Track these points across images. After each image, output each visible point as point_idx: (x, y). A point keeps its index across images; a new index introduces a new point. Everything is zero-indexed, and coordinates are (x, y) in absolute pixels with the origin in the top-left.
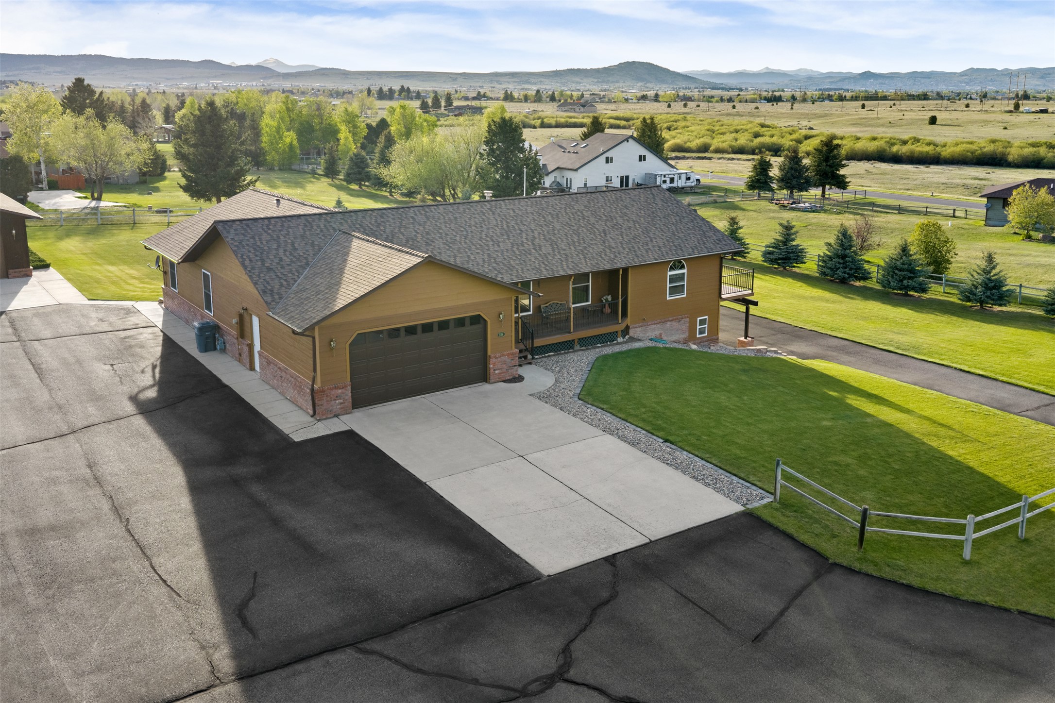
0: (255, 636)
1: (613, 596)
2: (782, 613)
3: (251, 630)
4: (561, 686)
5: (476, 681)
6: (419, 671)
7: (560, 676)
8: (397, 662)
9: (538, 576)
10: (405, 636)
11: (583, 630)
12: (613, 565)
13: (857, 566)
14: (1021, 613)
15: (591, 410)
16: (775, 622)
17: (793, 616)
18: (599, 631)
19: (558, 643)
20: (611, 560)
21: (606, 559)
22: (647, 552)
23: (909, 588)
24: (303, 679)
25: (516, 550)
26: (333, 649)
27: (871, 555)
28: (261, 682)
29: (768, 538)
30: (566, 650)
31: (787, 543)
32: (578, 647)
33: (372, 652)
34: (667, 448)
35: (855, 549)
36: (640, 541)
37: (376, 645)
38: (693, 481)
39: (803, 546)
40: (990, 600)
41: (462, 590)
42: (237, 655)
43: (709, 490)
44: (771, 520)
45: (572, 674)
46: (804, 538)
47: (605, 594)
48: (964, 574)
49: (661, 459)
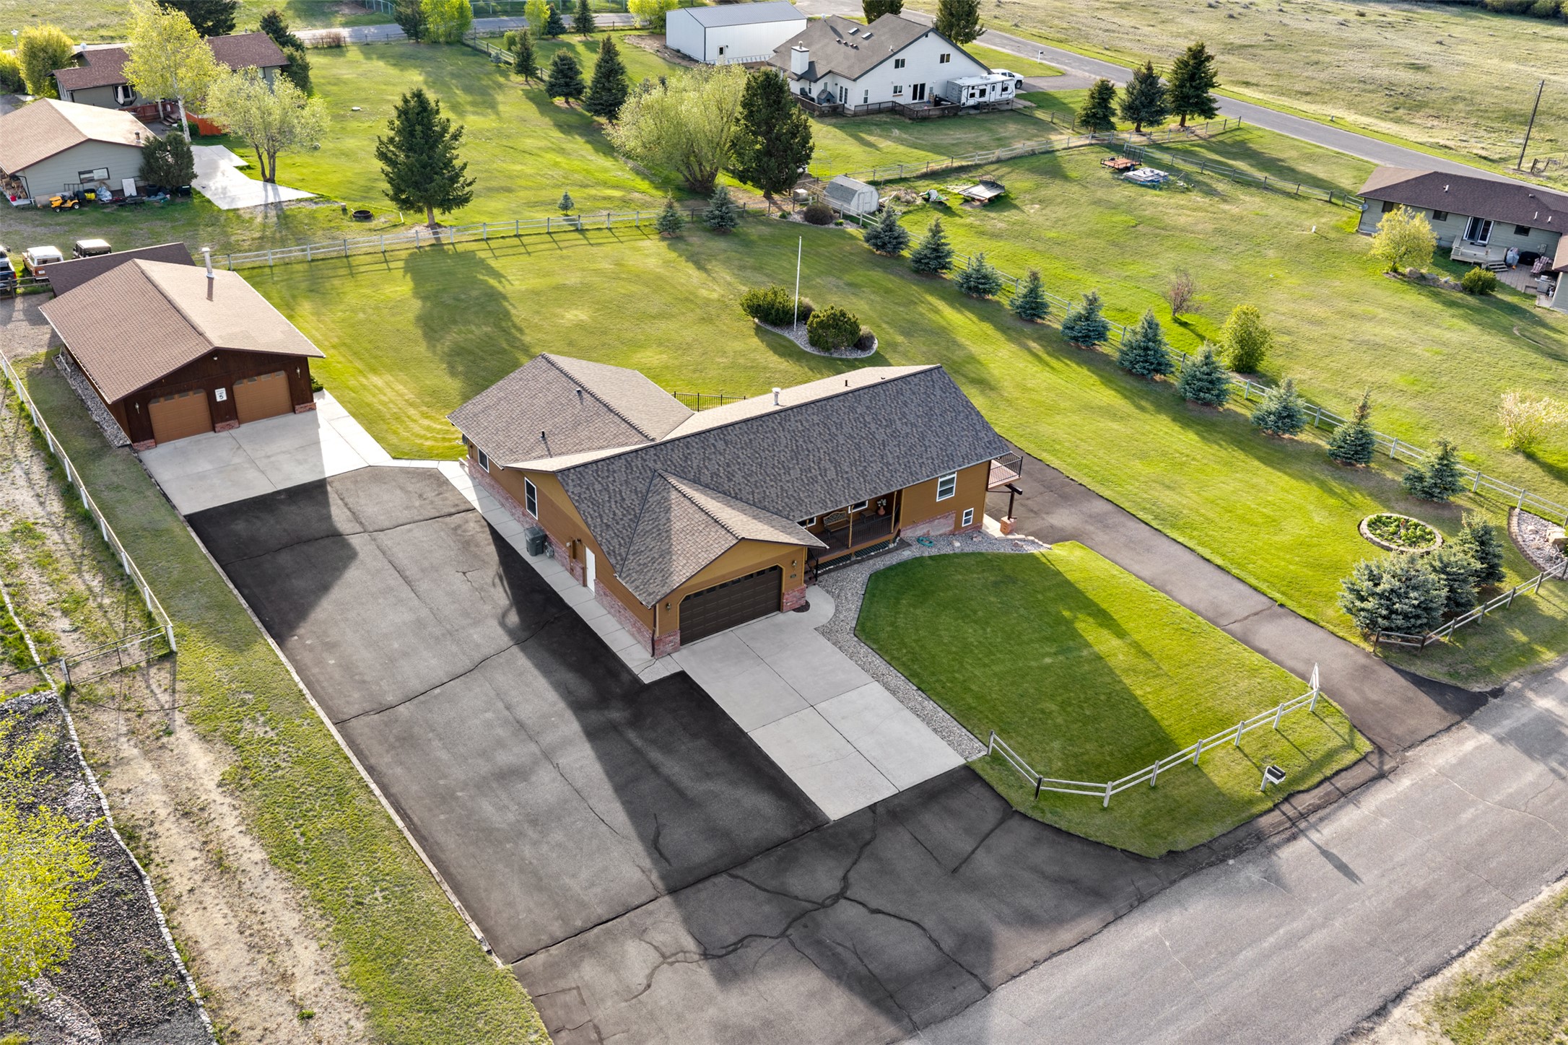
0: (670, 864)
1: (873, 839)
2: (973, 852)
3: (667, 860)
4: (842, 901)
5: (796, 898)
6: (765, 890)
7: (841, 895)
8: (752, 884)
9: (828, 821)
10: (753, 866)
11: (854, 863)
12: (874, 812)
13: (1030, 813)
14: (1123, 851)
15: (864, 649)
16: (967, 859)
17: (980, 855)
18: (864, 865)
19: (841, 874)
20: (872, 808)
21: (870, 807)
22: (896, 801)
23: (1059, 831)
24: (703, 895)
25: (813, 799)
26: (715, 874)
27: (1042, 804)
28: (682, 895)
29: (976, 789)
30: (845, 878)
31: (988, 794)
32: (853, 876)
33: (736, 877)
34: (919, 696)
35: (1032, 798)
36: (893, 791)
37: (739, 872)
38: (933, 734)
39: (999, 796)
40: (1107, 841)
41: (782, 832)
42: (663, 877)
43: (944, 743)
44: (981, 773)
45: (848, 894)
46: (1001, 789)
47: (868, 837)
48: (1100, 820)
49: (914, 711)
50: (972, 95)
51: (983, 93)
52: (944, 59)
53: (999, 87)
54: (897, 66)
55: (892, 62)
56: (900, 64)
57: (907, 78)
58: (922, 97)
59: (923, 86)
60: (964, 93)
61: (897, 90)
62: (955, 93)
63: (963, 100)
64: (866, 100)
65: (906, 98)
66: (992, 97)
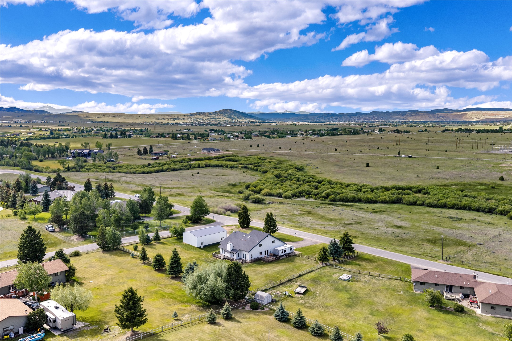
50: (282, 252)
51: (285, 251)
52: (273, 242)
53: (289, 249)
54: (260, 246)
55: (259, 245)
56: (261, 245)
57: (263, 249)
58: (268, 254)
59: (268, 251)
60: (280, 252)
61: (261, 253)
62: (277, 252)
63: (280, 254)
64: (252, 257)
65: (263, 255)
66: (288, 252)
